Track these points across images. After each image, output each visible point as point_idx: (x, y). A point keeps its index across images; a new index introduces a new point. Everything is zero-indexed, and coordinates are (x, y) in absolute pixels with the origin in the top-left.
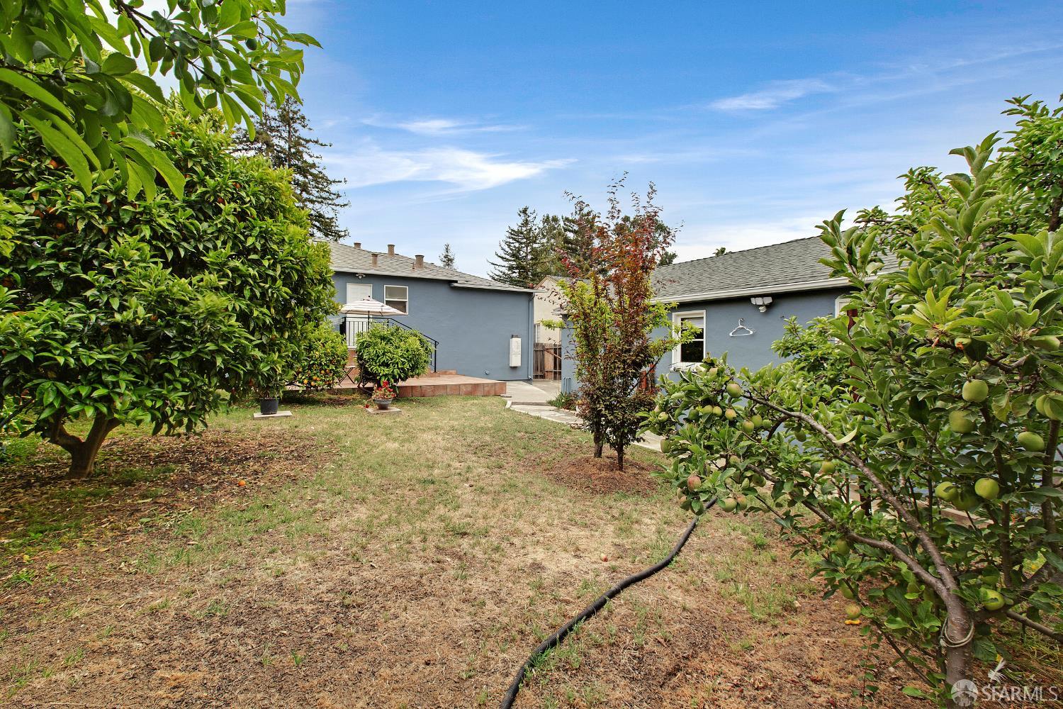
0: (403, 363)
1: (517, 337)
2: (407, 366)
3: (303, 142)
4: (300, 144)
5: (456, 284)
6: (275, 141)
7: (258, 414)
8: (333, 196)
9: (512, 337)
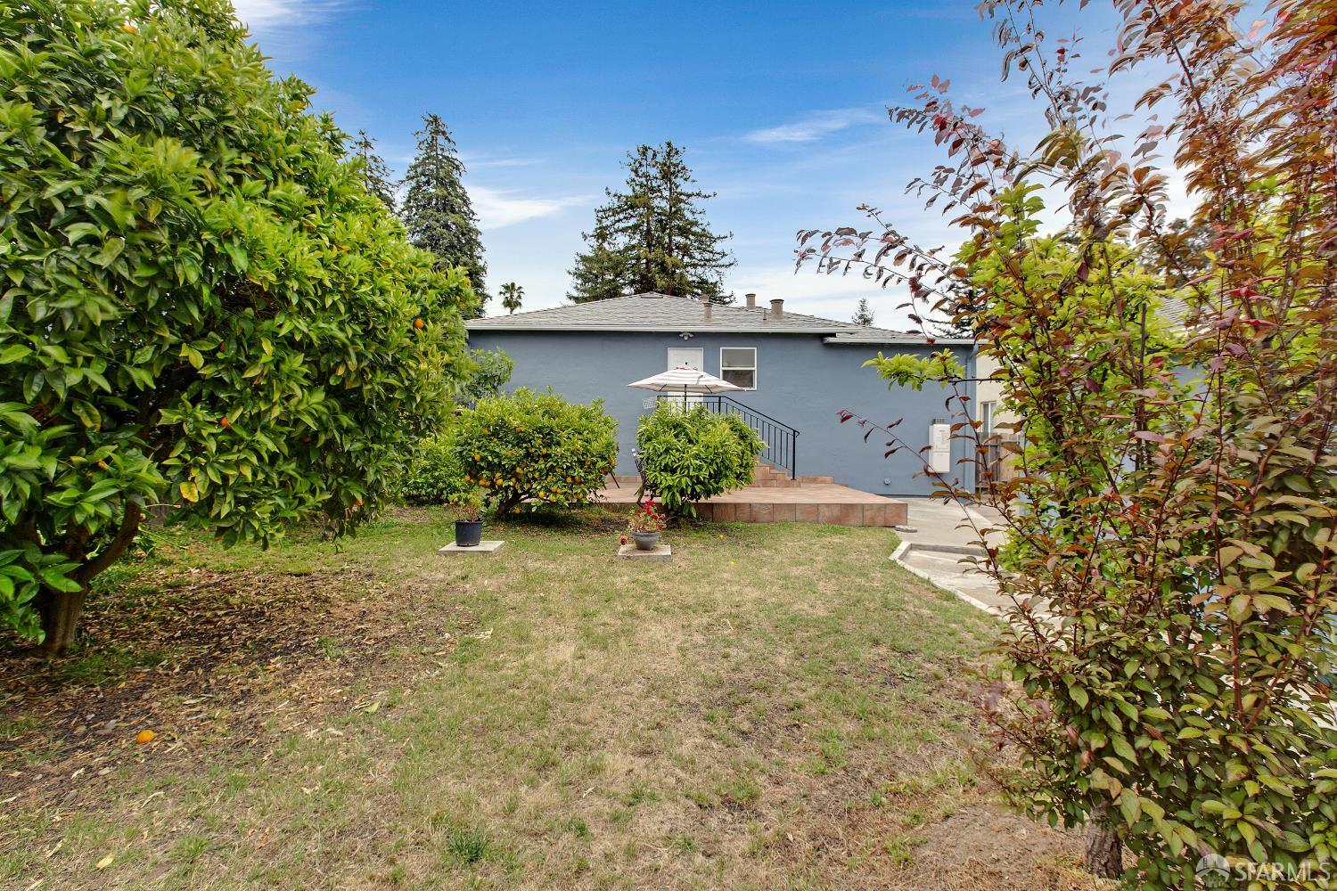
0: (700, 468)
1: (942, 422)
2: (704, 474)
3: (682, 197)
4: (681, 201)
5: (831, 340)
6: (656, 202)
7: (452, 546)
8: (717, 256)
9: (934, 422)
